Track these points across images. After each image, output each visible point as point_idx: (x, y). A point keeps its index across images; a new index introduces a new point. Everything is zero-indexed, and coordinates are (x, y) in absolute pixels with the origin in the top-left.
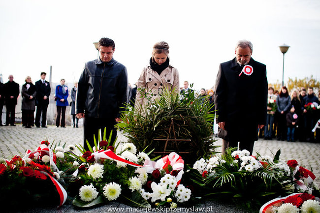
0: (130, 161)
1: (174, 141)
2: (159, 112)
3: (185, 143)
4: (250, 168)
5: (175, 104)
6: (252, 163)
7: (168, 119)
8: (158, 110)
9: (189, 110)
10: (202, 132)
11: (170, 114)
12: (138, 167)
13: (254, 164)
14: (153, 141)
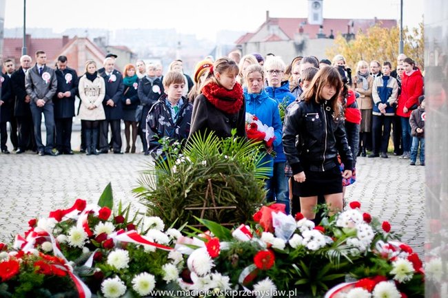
0: (159, 243)
1: (214, 209)
2: (190, 170)
3: (228, 211)
4: (313, 246)
5: (212, 159)
6: (315, 239)
7: (203, 180)
8: (190, 168)
9: (232, 166)
10: (252, 196)
11: (207, 174)
12: (172, 251)
13: (319, 240)
14: (185, 210)
